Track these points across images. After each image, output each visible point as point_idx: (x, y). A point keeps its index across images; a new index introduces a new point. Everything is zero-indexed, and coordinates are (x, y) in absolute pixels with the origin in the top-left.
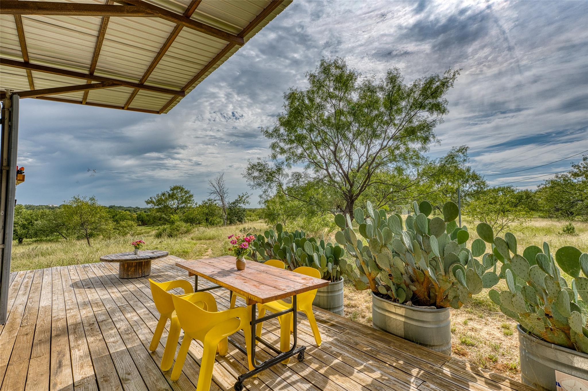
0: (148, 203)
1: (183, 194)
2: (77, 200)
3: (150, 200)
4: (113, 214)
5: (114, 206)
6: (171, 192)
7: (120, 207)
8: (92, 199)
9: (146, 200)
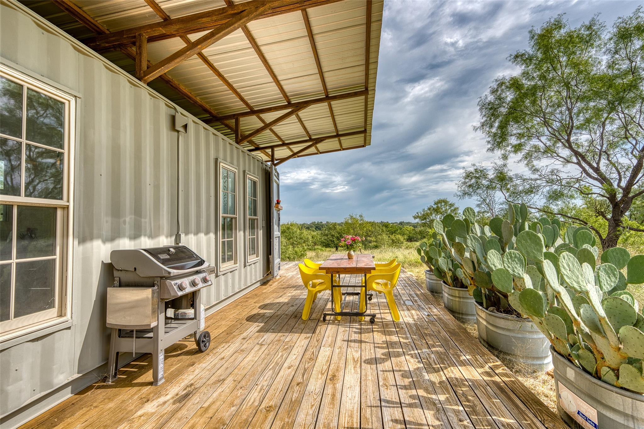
1: (448, 207)
3: (417, 215)
6: (435, 206)
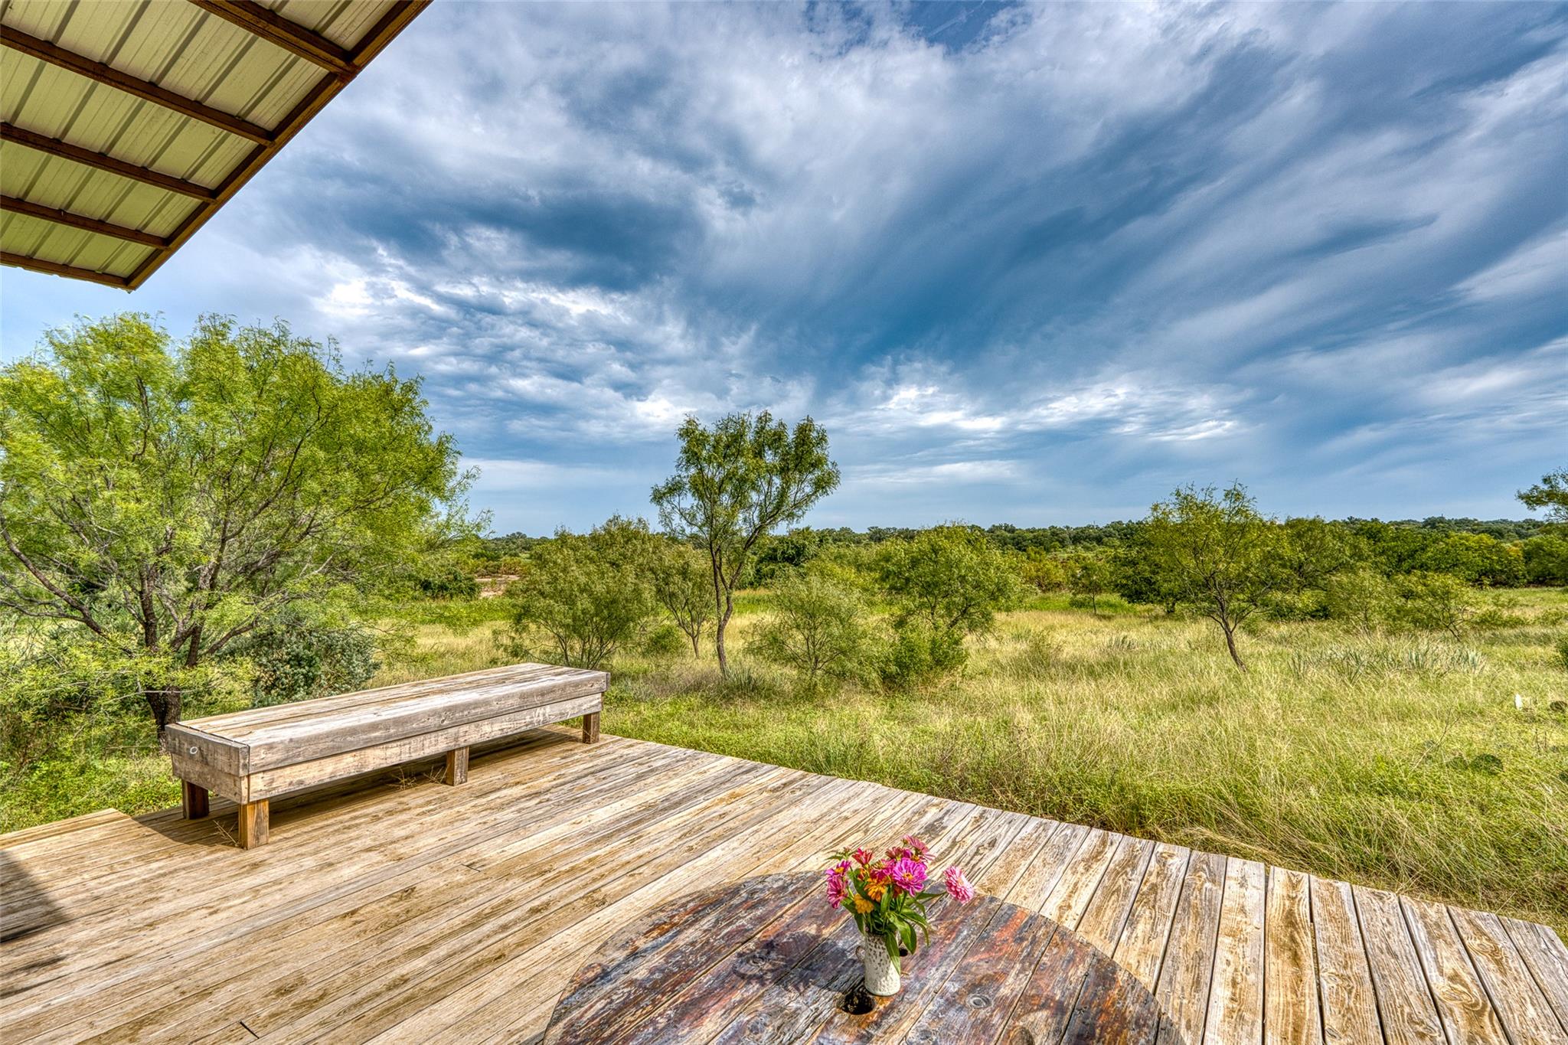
0: (1532, 500)
2: (1186, 502)
4: (1408, 544)
5: (1441, 520)
7: (1462, 524)
8: (1234, 495)
9: (1525, 491)
